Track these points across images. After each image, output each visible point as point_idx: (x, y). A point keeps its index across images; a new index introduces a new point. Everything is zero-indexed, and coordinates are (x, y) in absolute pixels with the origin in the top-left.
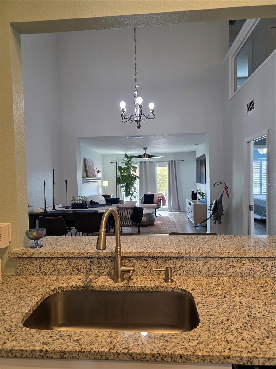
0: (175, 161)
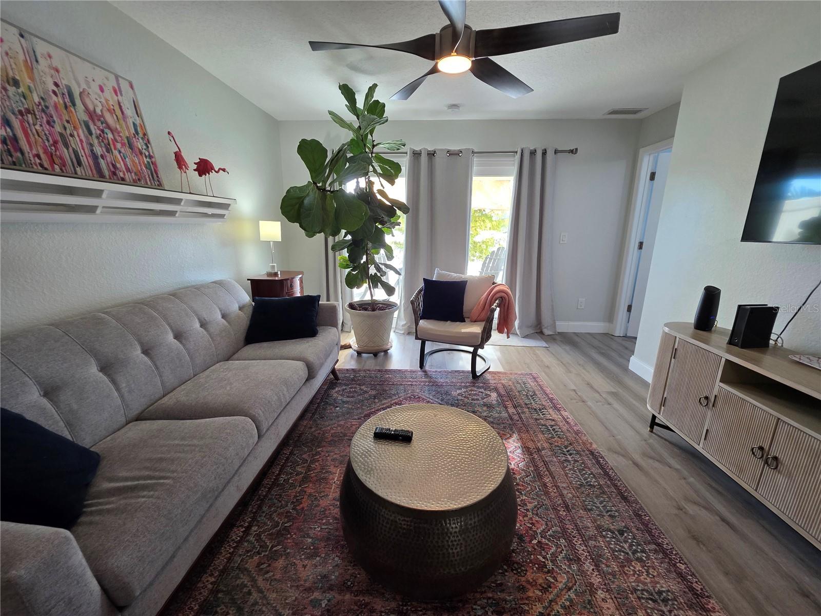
0: (544, 153)
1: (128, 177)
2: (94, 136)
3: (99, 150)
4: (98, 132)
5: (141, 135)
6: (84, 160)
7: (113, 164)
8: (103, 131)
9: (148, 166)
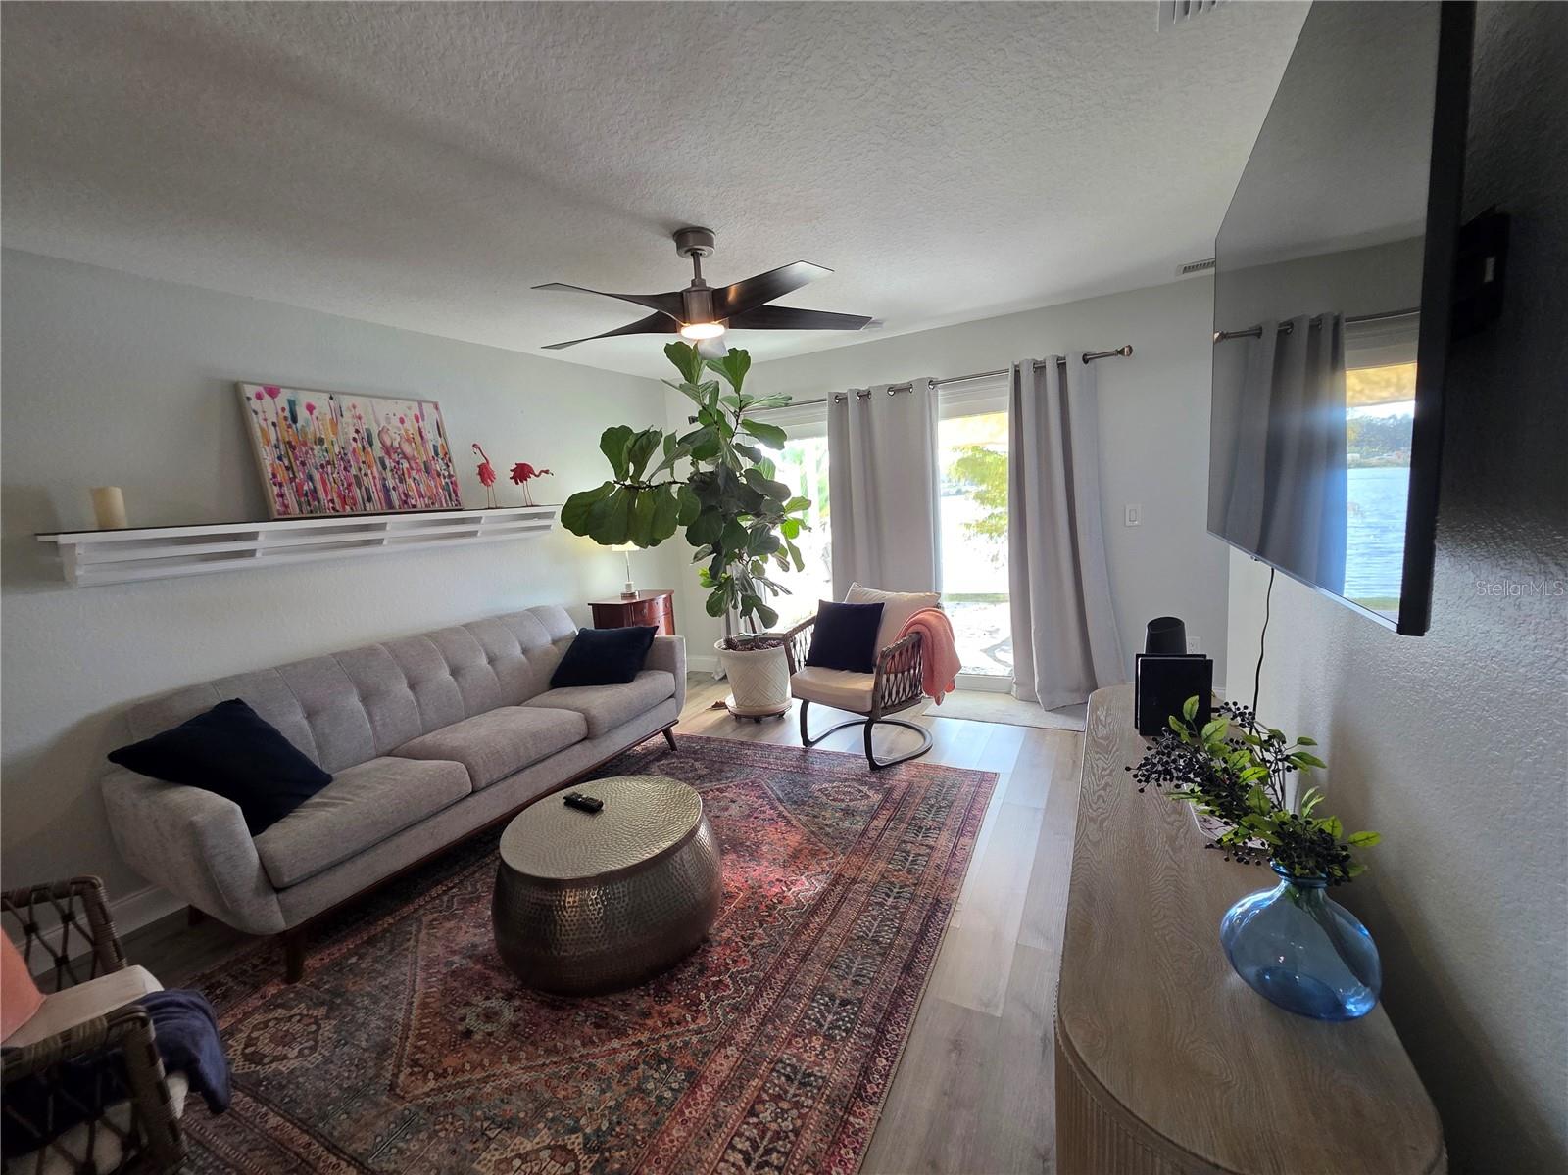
0: (1062, 366)
1: (421, 504)
2: (388, 469)
3: (390, 483)
4: (393, 464)
5: (441, 456)
6: (375, 496)
7: (404, 494)
8: (398, 463)
9: (445, 488)
